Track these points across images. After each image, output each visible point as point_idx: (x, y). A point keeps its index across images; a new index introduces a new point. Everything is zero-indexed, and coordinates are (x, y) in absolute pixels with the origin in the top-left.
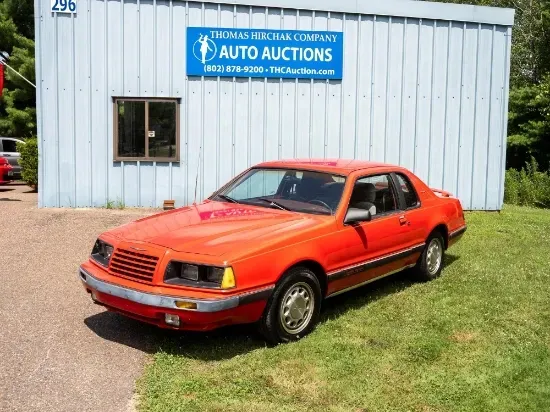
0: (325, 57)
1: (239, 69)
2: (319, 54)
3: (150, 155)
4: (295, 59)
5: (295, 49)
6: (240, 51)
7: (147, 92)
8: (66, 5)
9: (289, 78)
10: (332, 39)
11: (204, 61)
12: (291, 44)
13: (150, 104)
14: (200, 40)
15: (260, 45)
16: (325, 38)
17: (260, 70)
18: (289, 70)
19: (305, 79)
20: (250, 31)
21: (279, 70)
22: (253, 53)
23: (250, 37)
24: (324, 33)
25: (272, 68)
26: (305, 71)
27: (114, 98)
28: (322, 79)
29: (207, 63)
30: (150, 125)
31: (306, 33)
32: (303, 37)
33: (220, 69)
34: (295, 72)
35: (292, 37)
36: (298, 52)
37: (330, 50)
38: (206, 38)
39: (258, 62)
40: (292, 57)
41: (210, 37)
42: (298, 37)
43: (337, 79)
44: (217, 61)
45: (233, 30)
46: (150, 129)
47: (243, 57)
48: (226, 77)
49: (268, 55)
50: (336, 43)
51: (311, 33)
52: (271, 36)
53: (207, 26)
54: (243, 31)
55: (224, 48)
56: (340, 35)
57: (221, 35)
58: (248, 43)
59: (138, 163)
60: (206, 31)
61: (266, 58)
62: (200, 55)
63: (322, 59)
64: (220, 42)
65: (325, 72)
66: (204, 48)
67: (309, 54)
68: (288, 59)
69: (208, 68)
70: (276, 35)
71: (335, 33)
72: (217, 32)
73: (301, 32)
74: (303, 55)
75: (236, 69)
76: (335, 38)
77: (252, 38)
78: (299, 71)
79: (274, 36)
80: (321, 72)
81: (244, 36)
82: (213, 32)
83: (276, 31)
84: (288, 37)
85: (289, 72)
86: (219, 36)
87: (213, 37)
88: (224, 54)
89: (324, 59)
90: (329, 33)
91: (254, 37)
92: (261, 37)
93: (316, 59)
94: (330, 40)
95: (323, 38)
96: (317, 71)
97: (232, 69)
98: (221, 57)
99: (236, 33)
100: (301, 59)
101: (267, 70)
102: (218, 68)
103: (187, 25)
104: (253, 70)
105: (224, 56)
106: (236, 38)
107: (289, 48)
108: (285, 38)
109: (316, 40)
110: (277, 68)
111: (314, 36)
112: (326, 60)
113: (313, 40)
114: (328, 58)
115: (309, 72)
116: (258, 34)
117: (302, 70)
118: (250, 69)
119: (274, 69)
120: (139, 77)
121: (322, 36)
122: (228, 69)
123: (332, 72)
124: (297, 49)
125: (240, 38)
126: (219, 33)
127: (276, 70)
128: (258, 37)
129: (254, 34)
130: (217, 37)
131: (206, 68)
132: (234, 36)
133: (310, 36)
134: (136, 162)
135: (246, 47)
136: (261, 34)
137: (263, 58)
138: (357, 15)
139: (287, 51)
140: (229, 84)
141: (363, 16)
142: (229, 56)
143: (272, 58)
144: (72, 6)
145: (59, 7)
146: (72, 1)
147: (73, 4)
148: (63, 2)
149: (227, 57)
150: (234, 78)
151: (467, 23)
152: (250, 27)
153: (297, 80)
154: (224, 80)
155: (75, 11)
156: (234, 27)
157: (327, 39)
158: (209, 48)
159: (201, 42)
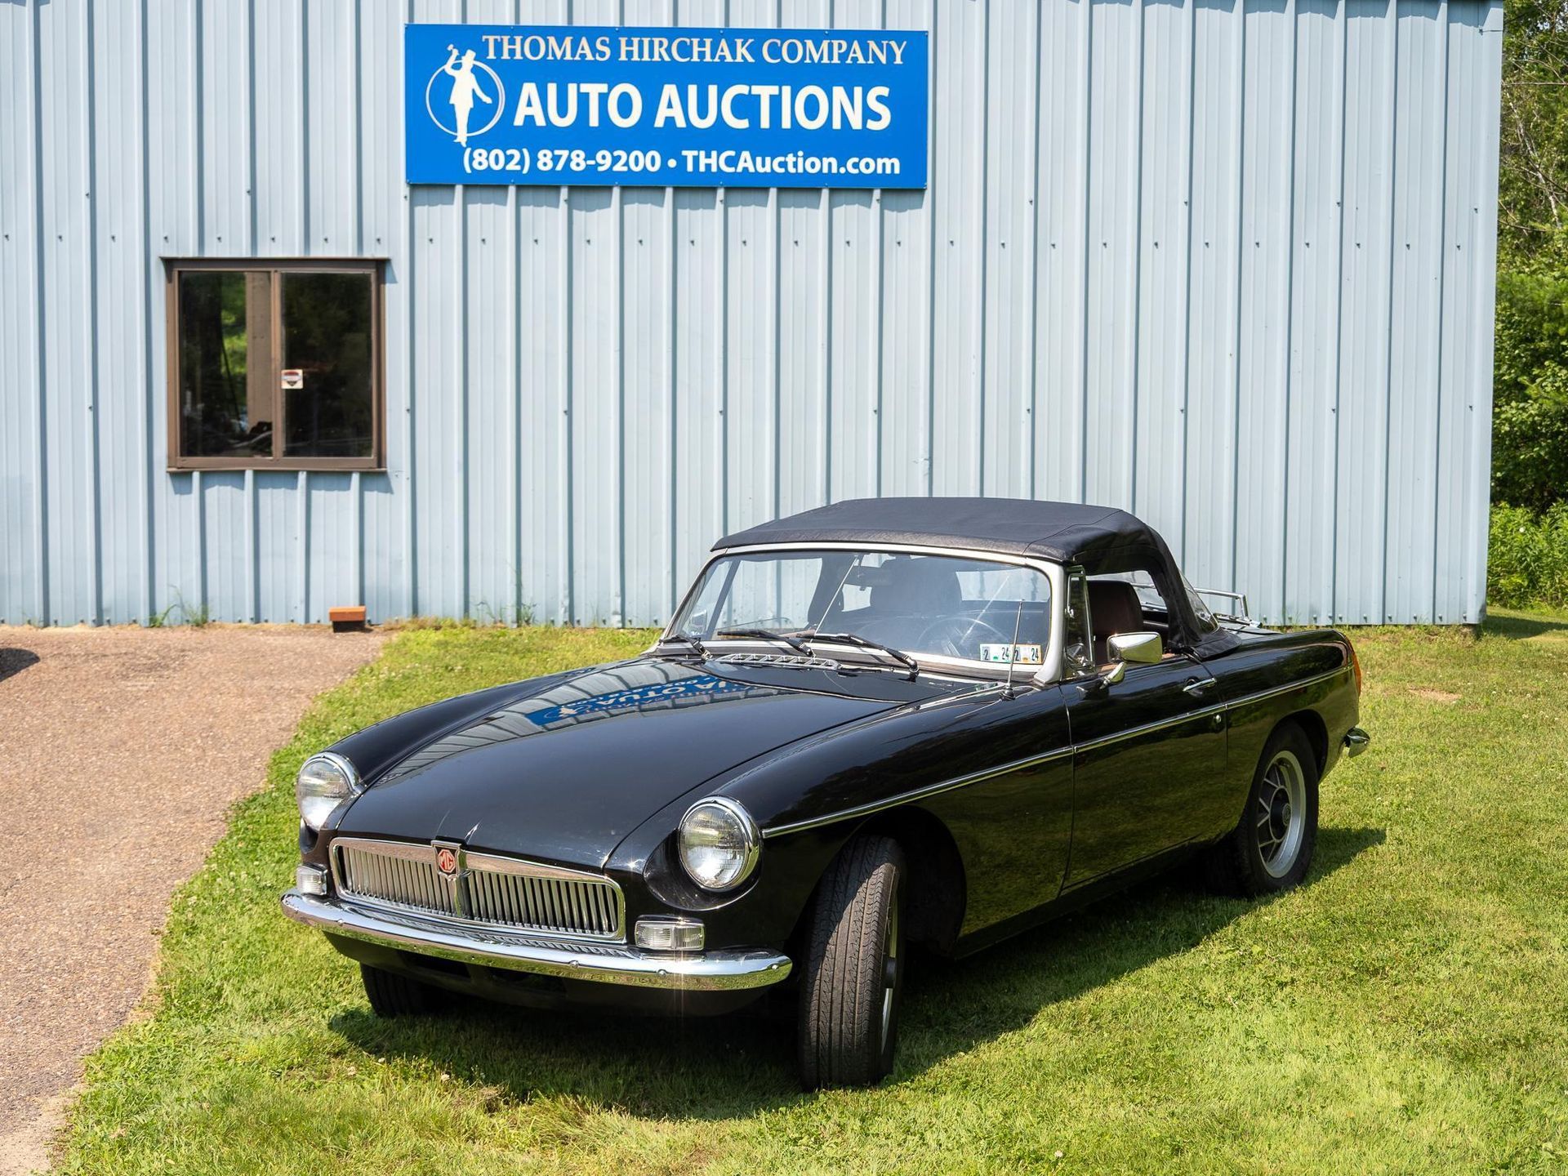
0: (869, 114)
1: (578, 161)
2: (846, 107)
3: (290, 452)
4: (765, 123)
5: (765, 92)
6: (583, 99)
7: (284, 243)
9: (747, 188)
10: (891, 54)
11: (462, 136)
12: (756, 73)
13: (288, 280)
14: (448, 68)
15: (650, 78)
16: (865, 50)
17: (648, 161)
18: (746, 161)
19: (798, 189)
20: (613, 35)
21: (716, 161)
22: (625, 107)
23: (615, 49)
24: (863, 37)
25: (689, 154)
26: (798, 164)
27: (169, 263)
28: (861, 186)
29: (473, 143)
30: (287, 350)
31: (802, 35)
32: (792, 52)
33: (516, 161)
34: (768, 165)
35: (755, 50)
36: (776, 101)
37: (884, 91)
38: (469, 59)
39: (642, 136)
40: (755, 119)
41: (481, 56)
42: (775, 51)
43: (910, 184)
44: (506, 136)
45: (559, 33)
46: (291, 363)
47: (594, 121)
48: (535, 183)
49: (677, 112)
50: (906, 69)
51: (817, 36)
52: (685, 50)
53: (473, 20)
54: (592, 33)
55: (529, 89)
56: (917, 43)
57: (521, 49)
58: (611, 73)
59: (249, 475)
60: (468, 36)
61: (670, 121)
62: (448, 114)
63: (856, 123)
64: (515, 73)
65: (869, 166)
66: (464, 93)
67: (812, 108)
68: (743, 124)
69: (477, 159)
70: (702, 44)
71: (899, 36)
72: (506, 39)
73: (784, 34)
74: (793, 110)
75: (569, 160)
76: (898, 53)
77: (623, 58)
78: (782, 165)
79: (696, 49)
80: (856, 166)
81: (594, 50)
82: (491, 39)
83: (701, 33)
84: (742, 51)
85: (746, 169)
86: (512, 52)
87: (491, 56)
88: (529, 111)
89: (864, 123)
90: (880, 36)
91: (629, 54)
92: (651, 55)
93: (837, 124)
94: (883, 59)
95: (859, 54)
96: (842, 164)
97: (556, 159)
98: (519, 121)
99: (568, 41)
100: (786, 123)
101: (672, 163)
102: (509, 159)
103: (402, 20)
104: (627, 164)
105: (529, 119)
106: (568, 57)
107: (743, 89)
108: (734, 55)
109: (836, 60)
110: (708, 156)
111: (831, 46)
112: (872, 125)
113: (825, 60)
114: (877, 117)
115: (813, 165)
116: (641, 44)
117: (790, 159)
118: (616, 160)
119: (696, 159)
120: (252, 192)
121: (856, 45)
122: (542, 159)
123: (891, 165)
124: (774, 90)
125: (583, 56)
126: (512, 42)
127: (703, 161)
128: (641, 55)
129: (629, 43)
130: (506, 56)
131: (471, 159)
132: (561, 51)
133: (817, 48)
134: (243, 472)
135: (603, 88)
136: (651, 44)
137: (659, 123)
139: (738, 98)
140: (549, 210)
142: (546, 117)
143: (688, 121)
149: (540, 122)
150: (564, 190)
152: (614, 22)
153: (773, 191)
154: (529, 197)
156: (562, 23)
157: (874, 55)
158: (480, 93)
159: (451, 72)
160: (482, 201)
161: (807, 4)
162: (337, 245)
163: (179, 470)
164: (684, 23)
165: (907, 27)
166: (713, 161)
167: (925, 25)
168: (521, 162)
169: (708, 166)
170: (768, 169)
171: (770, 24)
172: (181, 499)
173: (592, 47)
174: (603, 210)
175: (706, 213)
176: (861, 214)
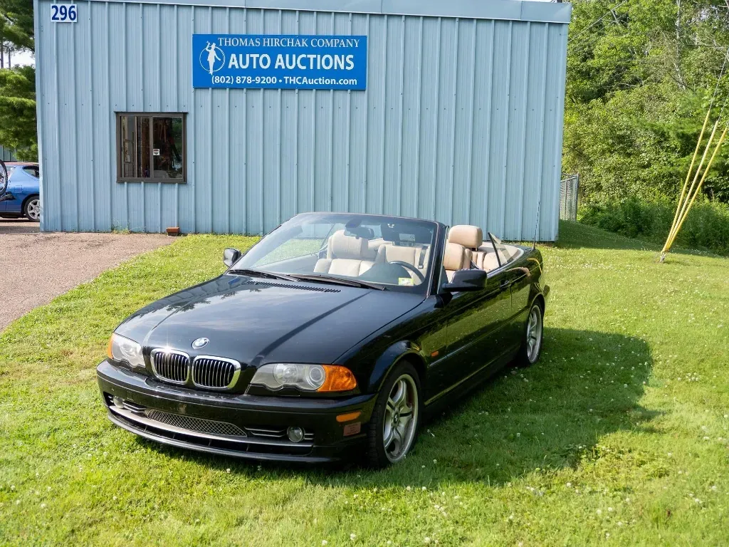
0: (346, 64)
1: (249, 80)
2: (338, 62)
4: (311, 68)
5: (312, 57)
6: (251, 59)
7: (154, 107)
8: (66, 14)
9: (305, 89)
10: (354, 44)
11: (211, 72)
12: (308, 50)
13: (155, 119)
15: (273, 52)
16: (345, 42)
17: (273, 80)
19: (323, 89)
20: (261, 37)
21: (295, 80)
22: (265, 62)
23: (262, 44)
24: (345, 38)
25: (286, 78)
26: (323, 81)
27: (117, 113)
28: (344, 88)
29: (215, 74)
30: (155, 142)
31: (324, 37)
32: (321, 43)
35: (308, 43)
36: (315, 60)
37: (352, 56)
38: (214, 46)
39: (271, 71)
40: (308, 66)
41: (217, 45)
42: (315, 43)
43: (360, 88)
44: (226, 72)
45: (243, 37)
46: (156, 147)
47: (255, 67)
48: (235, 87)
49: (282, 64)
50: (359, 48)
51: (329, 38)
52: (285, 43)
53: (216, 32)
54: (254, 37)
55: (233, 56)
56: (363, 39)
57: (231, 42)
58: (260, 50)
59: (142, 183)
60: (213, 38)
61: (280, 67)
62: (207, 65)
63: (342, 67)
64: (229, 51)
65: (346, 82)
66: (211, 58)
67: (327, 62)
68: (304, 68)
69: (216, 79)
70: (290, 41)
71: (357, 37)
72: (226, 39)
73: (318, 37)
74: (321, 63)
75: (246, 79)
76: (357, 43)
77: (264, 45)
78: (317, 81)
79: (288, 42)
80: (342, 81)
82: (221, 39)
83: (291, 37)
84: (304, 43)
85: (305, 83)
86: (228, 43)
88: (233, 63)
89: (345, 67)
90: (351, 38)
91: (266, 44)
92: (274, 44)
93: (336, 68)
94: (352, 45)
95: (343, 44)
96: (337, 81)
97: (242, 80)
98: (230, 67)
99: (246, 40)
100: (319, 68)
101: (280, 81)
102: (227, 79)
103: (192, 33)
104: (265, 81)
105: (233, 66)
106: (246, 45)
107: (304, 56)
108: (301, 44)
109: (335, 46)
110: (292, 78)
111: (334, 41)
112: (348, 68)
113: (332, 46)
114: (349, 65)
115: (327, 82)
116: (270, 40)
117: (320, 80)
118: (262, 80)
119: (288, 80)
120: (143, 90)
121: (342, 41)
122: (238, 80)
123: (354, 81)
124: (315, 56)
125: (251, 45)
126: (228, 40)
127: (291, 80)
128: (270, 44)
129: (266, 40)
130: (226, 44)
131: (214, 79)
132: (244, 43)
133: (329, 42)
134: (140, 183)
135: (258, 55)
136: (274, 40)
137: (276, 67)
138: (382, 15)
139: (302, 59)
140: (240, 96)
141: (389, 16)
142: (239, 65)
143: (286, 67)
144: (72, 15)
145: (59, 15)
146: (72, 9)
147: (74, 12)
148: (63, 11)
149: (237, 67)
150: (245, 90)
151: (514, 22)
152: (261, 33)
153: (314, 90)
154: (233, 92)
155: (75, 21)
156: (244, 33)
157: (349, 45)
158: (217, 57)
159: (208, 50)
160: (218, 93)
161: (326, 27)
162: (171, 107)
163: (120, 181)
164: (286, 33)
165: (360, 34)
166: (294, 80)
167: (366, 34)
168: (231, 80)
169: (292, 82)
170: (312, 83)
171: (314, 34)
172: (121, 191)
173: (254, 42)
174: (258, 96)
175: (292, 97)
176: (344, 97)
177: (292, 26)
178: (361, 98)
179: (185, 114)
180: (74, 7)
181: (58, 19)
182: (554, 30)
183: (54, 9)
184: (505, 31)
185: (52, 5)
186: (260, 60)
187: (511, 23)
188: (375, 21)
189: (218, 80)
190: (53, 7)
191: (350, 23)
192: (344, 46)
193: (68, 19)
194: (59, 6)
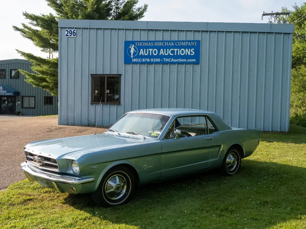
0: (191, 53)
1: (148, 60)
2: (188, 52)
4: (176, 54)
5: (176, 50)
6: (149, 51)
7: (107, 72)
9: (173, 64)
10: (195, 44)
11: (132, 57)
12: (174, 47)
13: (107, 77)
14: (130, 47)
15: (159, 48)
17: (158, 60)
19: (181, 64)
20: (154, 42)
22: (155, 52)
23: (154, 44)
24: (190, 41)
25: (164, 59)
27: (92, 75)
28: (190, 63)
29: (134, 58)
30: (107, 87)
31: (181, 41)
32: (180, 44)
33: (139, 60)
34: (176, 60)
35: (174, 44)
36: (177, 51)
37: (193, 49)
38: (133, 46)
39: (158, 56)
40: (174, 54)
42: (177, 44)
43: (197, 63)
44: (138, 57)
45: (146, 42)
46: (108, 89)
47: (151, 54)
48: (142, 63)
49: (163, 53)
50: (197, 46)
51: (183, 41)
52: (164, 44)
53: (135, 40)
54: (151, 42)
55: (142, 50)
56: (198, 42)
57: (141, 44)
58: (153, 47)
60: (133, 42)
61: (162, 54)
62: (130, 54)
63: (189, 54)
64: (139, 48)
65: (191, 60)
66: (132, 51)
67: (182, 53)
68: (173, 54)
69: (134, 60)
70: (166, 43)
71: (196, 41)
72: (138, 43)
73: (178, 41)
75: (147, 60)
76: (196, 44)
78: (178, 60)
79: (166, 44)
80: (189, 60)
81: (151, 44)
82: (136, 43)
83: (166, 41)
85: (173, 61)
86: (139, 45)
87: (136, 45)
88: (141, 53)
89: (190, 54)
90: (193, 41)
91: (156, 45)
92: (159, 44)
93: (186, 54)
94: (193, 45)
95: (190, 44)
96: (187, 60)
97: (145, 60)
98: (140, 55)
99: (147, 43)
100: (179, 54)
101: (162, 60)
102: (138, 60)
103: (124, 40)
104: (155, 60)
105: (141, 54)
106: (147, 45)
107: (173, 49)
108: (171, 45)
109: (186, 45)
111: (185, 43)
112: (191, 54)
113: (185, 45)
114: (192, 53)
115: (183, 60)
117: (179, 59)
118: (154, 60)
119: (165, 60)
120: (103, 65)
121: (189, 42)
122: (143, 60)
123: (194, 60)
124: (177, 49)
125: (149, 45)
126: (139, 43)
127: (166, 60)
128: (158, 45)
129: (156, 43)
130: (138, 45)
131: (133, 60)
132: (146, 44)
133: (183, 43)
134: (101, 104)
135: (152, 50)
136: (159, 43)
137: (160, 54)
138: (207, 31)
139: (171, 51)
140: (144, 67)
141: (210, 31)
142: (144, 54)
143: (164, 54)
144: (74, 34)
145: (69, 34)
146: (74, 32)
147: (75, 33)
148: (71, 32)
149: (143, 55)
150: (146, 64)
151: (267, 33)
152: (154, 40)
153: (177, 64)
154: (141, 65)
155: (75, 36)
156: (146, 40)
157: (192, 44)
158: (135, 51)
159: (131, 48)
160: (135, 66)
161: (182, 37)
162: (115, 72)
163: (92, 104)
164: (164, 40)
165: (197, 39)
166: (168, 60)
167: (200, 39)
168: (140, 60)
170: (176, 61)
171: (177, 40)
172: (92, 108)
173: (151, 43)
174: (152, 67)
175: (166, 67)
176: (190, 67)
177: (167, 36)
178: (198, 67)
179: (120, 75)
180: (75, 30)
181: (68, 36)
182: (286, 36)
183: (67, 32)
184: (263, 37)
185: (66, 30)
186: (153, 51)
187: (266, 34)
188: (204, 34)
189: (135, 60)
190: (66, 31)
191: (193, 35)
192: (190, 45)
193: (72, 36)
194: (69, 30)
